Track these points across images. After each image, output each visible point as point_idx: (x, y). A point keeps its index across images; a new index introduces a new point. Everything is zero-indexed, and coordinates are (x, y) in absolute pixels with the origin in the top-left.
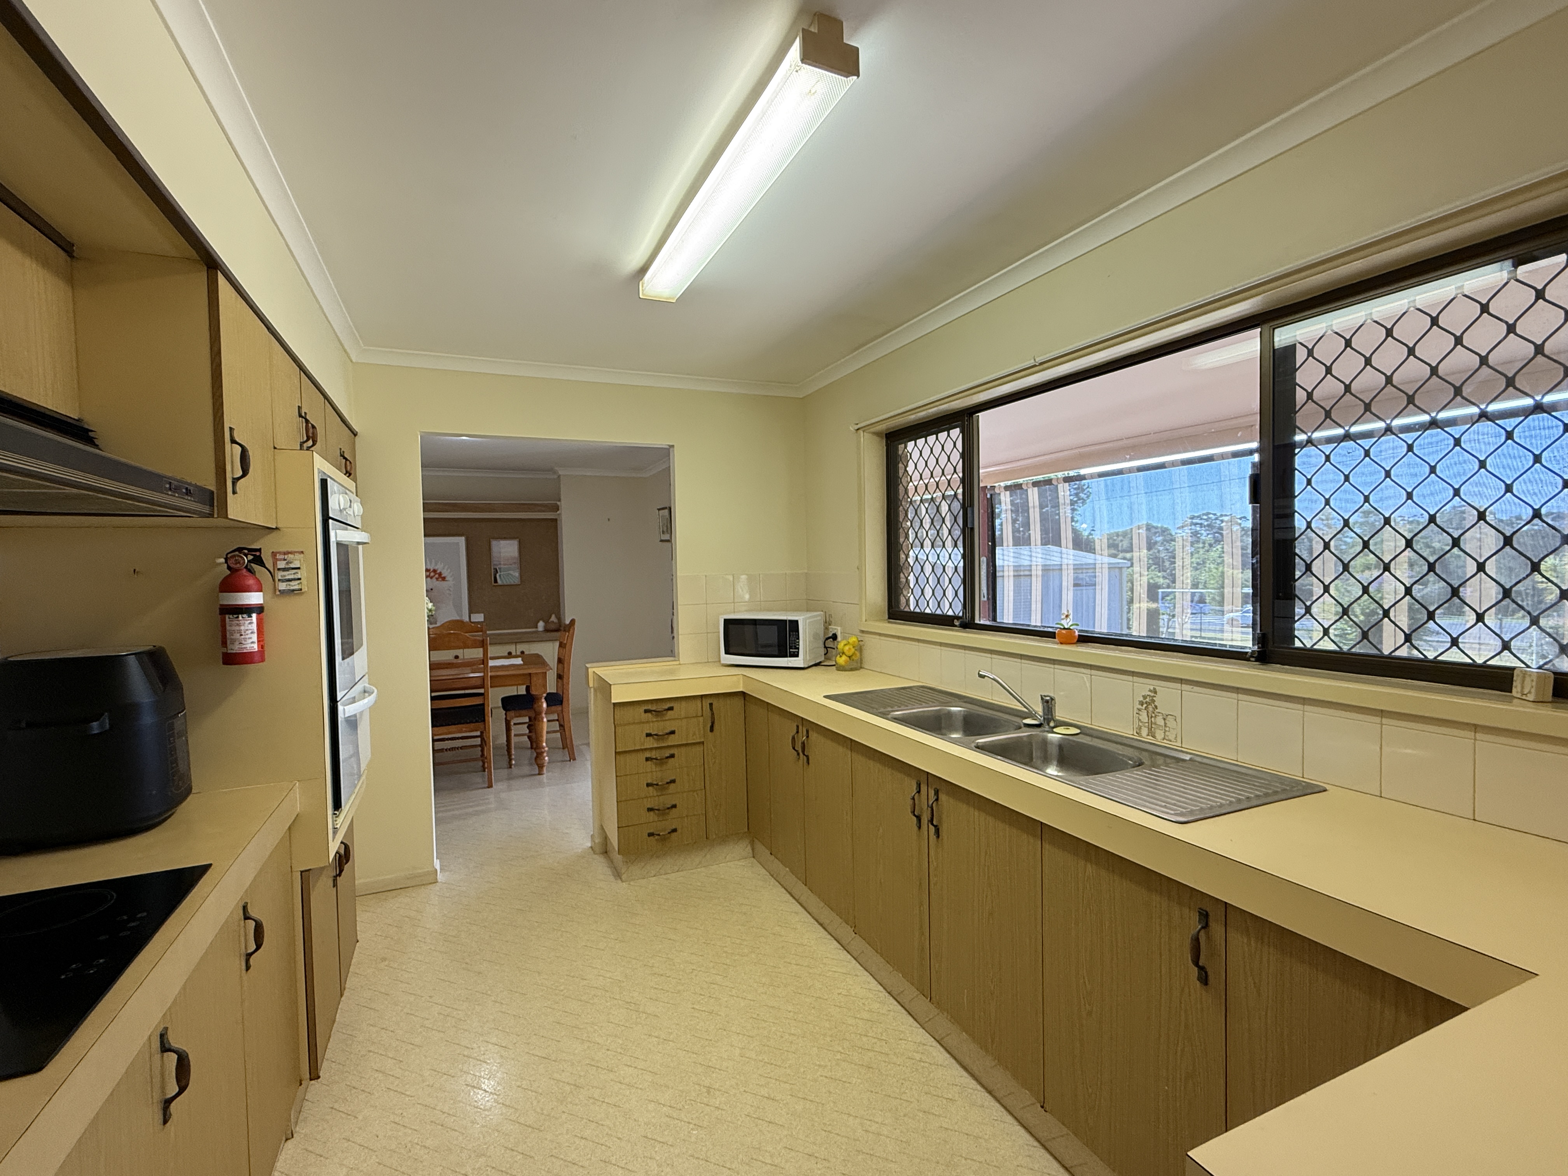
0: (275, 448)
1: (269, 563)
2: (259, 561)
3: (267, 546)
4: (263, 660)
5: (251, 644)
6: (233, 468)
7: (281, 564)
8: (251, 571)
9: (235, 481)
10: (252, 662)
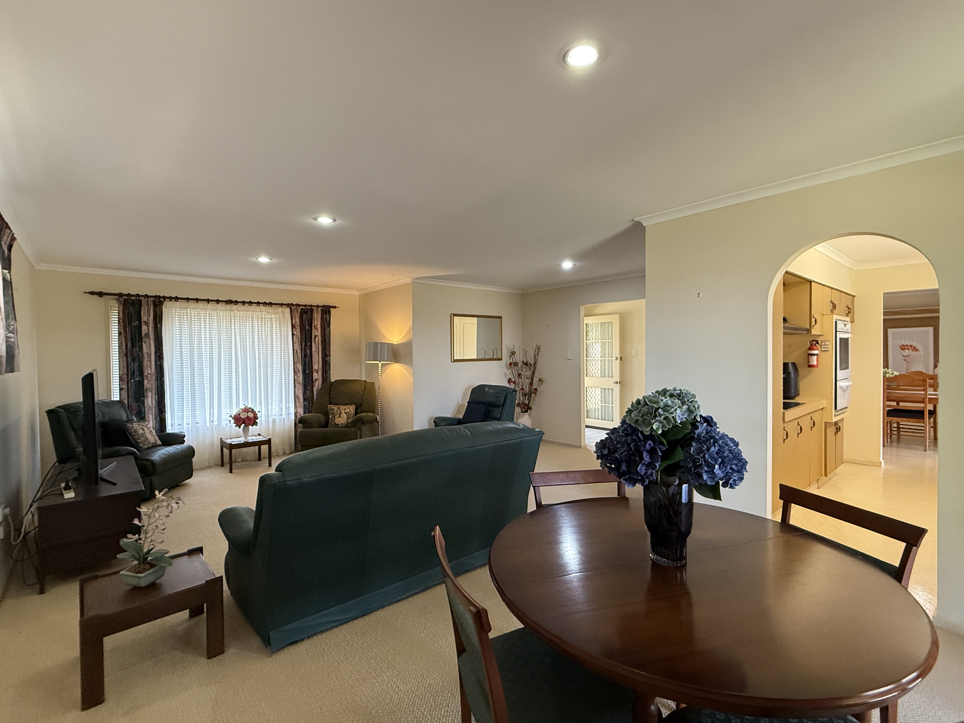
0: (823, 315)
1: (820, 343)
2: (818, 343)
3: (819, 339)
4: (817, 367)
5: (815, 363)
6: (813, 323)
7: (823, 344)
8: (815, 345)
9: (813, 326)
10: (815, 367)
